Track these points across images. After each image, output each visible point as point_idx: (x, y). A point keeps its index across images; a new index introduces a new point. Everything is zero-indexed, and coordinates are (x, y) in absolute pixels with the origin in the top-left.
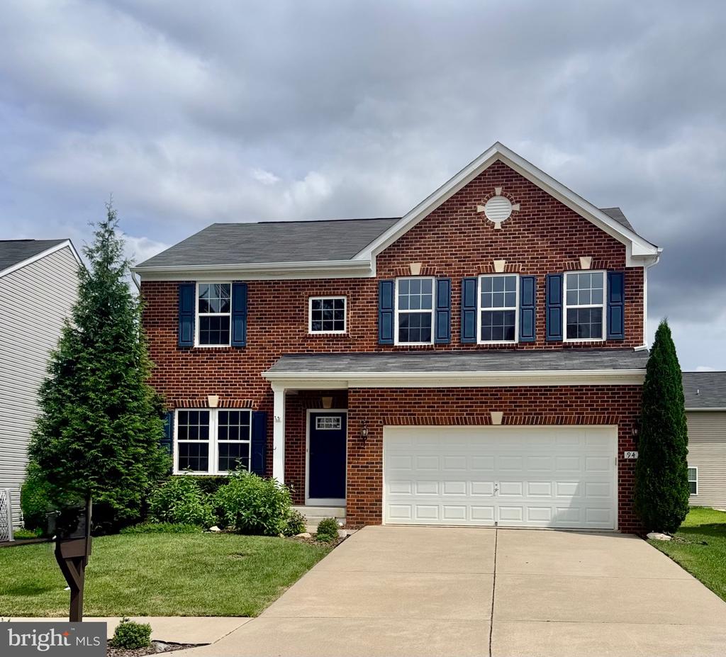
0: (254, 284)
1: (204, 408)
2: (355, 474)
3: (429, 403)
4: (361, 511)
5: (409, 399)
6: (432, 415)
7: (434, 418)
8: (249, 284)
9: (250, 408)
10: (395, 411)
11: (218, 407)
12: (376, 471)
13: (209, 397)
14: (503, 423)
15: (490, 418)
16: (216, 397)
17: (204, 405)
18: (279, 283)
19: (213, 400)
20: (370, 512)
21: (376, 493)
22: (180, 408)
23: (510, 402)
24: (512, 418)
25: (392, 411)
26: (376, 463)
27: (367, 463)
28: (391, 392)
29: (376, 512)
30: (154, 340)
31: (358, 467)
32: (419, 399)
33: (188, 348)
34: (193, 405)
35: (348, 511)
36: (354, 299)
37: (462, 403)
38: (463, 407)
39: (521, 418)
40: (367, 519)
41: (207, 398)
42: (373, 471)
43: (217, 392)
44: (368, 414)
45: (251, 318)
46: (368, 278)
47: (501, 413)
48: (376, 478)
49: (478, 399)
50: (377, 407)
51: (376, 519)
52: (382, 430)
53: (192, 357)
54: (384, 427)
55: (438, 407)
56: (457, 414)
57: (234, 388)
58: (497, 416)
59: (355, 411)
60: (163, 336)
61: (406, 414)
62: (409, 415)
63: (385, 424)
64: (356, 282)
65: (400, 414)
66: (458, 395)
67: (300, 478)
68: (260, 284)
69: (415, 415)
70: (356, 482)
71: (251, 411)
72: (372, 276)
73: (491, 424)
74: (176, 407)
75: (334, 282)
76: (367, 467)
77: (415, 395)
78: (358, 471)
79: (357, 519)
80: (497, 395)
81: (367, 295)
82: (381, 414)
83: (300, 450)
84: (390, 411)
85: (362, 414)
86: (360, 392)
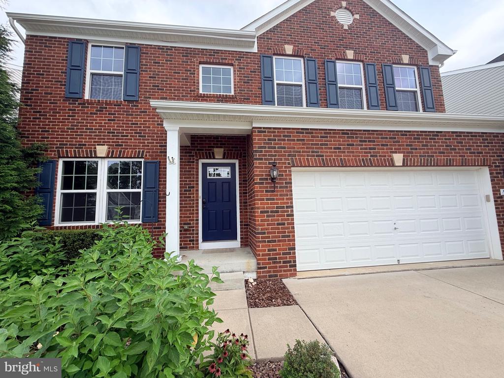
0: (148, 48)
1: (91, 157)
2: (265, 220)
3: (336, 145)
4: (274, 263)
5: (316, 140)
6: (338, 156)
7: (341, 159)
8: (143, 47)
9: (142, 157)
10: (303, 152)
11: (107, 157)
12: (288, 215)
13: (97, 147)
14: (403, 166)
15: (392, 160)
16: (105, 148)
17: (91, 154)
18: (172, 50)
19: (102, 150)
20: (284, 262)
21: (289, 240)
22: (64, 157)
23: (407, 145)
24: (411, 159)
25: (300, 152)
26: (287, 207)
27: (277, 207)
28: (297, 133)
29: (290, 262)
30: (38, 90)
31: (267, 212)
32: (325, 141)
33: (75, 99)
34: (79, 154)
35: (258, 264)
36: (240, 68)
37: (365, 145)
38: (366, 149)
39: (418, 159)
40: (281, 271)
41: (95, 148)
42: (284, 216)
43: (106, 142)
44: (276, 155)
45: (144, 77)
46: (251, 53)
47: (402, 155)
48: (288, 224)
49: (379, 142)
50: (284, 148)
51: (291, 270)
52: (290, 171)
53: (80, 108)
54: (293, 169)
55: (344, 148)
56: (362, 156)
57: (125, 139)
58: (398, 158)
59: (261, 152)
60: (49, 87)
61: (314, 156)
62: (317, 156)
63: (294, 166)
64: (241, 55)
65: (308, 155)
66: (362, 137)
67: (193, 224)
68: (153, 48)
69: (323, 156)
70: (266, 229)
71: (142, 160)
72: (254, 51)
73: (393, 166)
74: (59, 157)
75: (221, 53)
76: (277, 212)
77: (321, 137)
78: (268, 216)
79: (269, 272)
80: (395, 138)
81: (251, 66)
82: (289, 156)
83: (193, 197)
84: (297, 152)
85: (269, 155)
86: (265, 132)
